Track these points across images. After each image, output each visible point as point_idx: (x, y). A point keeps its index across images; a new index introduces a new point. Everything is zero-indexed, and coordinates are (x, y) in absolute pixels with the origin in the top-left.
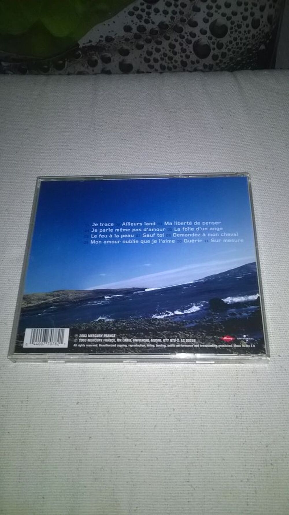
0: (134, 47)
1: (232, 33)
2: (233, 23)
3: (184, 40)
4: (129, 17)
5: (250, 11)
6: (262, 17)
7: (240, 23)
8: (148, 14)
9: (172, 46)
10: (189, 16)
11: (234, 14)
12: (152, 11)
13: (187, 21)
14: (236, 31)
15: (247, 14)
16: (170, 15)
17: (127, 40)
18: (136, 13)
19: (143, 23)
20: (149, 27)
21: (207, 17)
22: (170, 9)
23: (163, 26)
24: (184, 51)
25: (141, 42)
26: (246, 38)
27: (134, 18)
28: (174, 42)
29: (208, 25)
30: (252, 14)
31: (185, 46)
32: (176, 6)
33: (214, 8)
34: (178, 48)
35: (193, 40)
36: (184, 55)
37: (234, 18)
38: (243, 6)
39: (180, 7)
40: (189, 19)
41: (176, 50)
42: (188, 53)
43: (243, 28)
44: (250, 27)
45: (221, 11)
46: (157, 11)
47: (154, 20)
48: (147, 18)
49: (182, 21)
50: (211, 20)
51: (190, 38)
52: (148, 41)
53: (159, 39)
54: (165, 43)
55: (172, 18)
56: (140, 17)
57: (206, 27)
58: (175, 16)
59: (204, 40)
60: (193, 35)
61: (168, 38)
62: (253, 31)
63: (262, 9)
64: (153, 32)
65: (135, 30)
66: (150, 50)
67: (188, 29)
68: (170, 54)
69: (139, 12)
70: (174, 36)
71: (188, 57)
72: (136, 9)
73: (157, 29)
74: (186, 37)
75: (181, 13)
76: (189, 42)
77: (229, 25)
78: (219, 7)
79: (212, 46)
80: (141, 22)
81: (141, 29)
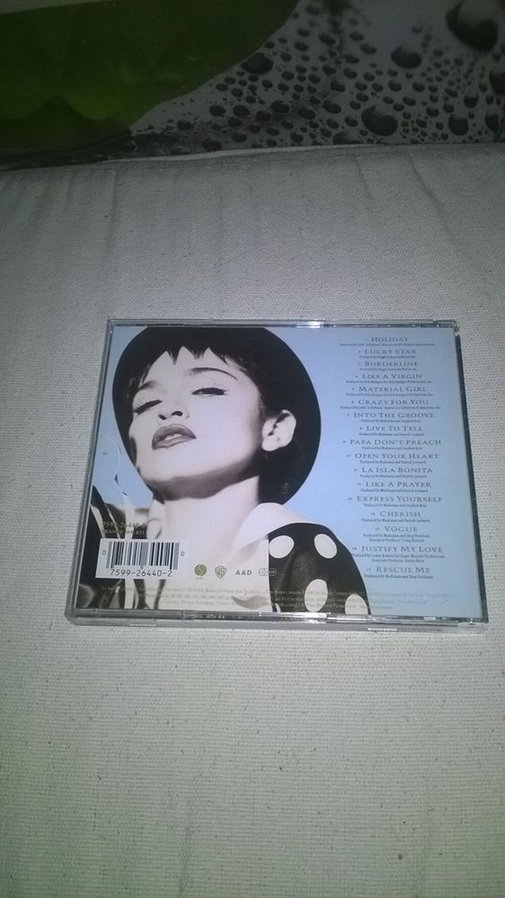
0: (229, 139)
1: (406, 131)
2: (407, 116)
3: (318, 130)
4: (218, 92)
5: (442, 101)
7: (422, 118)
8: (253, 89)
9: (297, 138)
10: (325, 95)
11: (409, 102)
12: (259, 84)
13: (322, 102)
15: (439, 106)
16: (292, 90)
17: (216, 128)
18: (231, 87)
19: (243, 103)
20: (255, 108)
21: (357, 101)
22: (291, 84)
23: (278, 107)
25: (241, 131)
27: (228, 94)
28: (299, 133)
29: (359, 112)
30: (448, 109)
32: (302, 79)
33: (370, 89)
35: (334, 132)
37: (409, 109)
38: (427, 92)
39: (308, 81)
40: (325, 100)
43: (431, 129)
44: (445, 130)
45: (382, 94)
46: (268, 85)
47: (263, 98)
49: (314, 101)
50: (365, 106)
51: (327, 127)
52: (255, 130)
53: (274, 127)
54: (285, 134)
55: (296, 97)
56: (238, 93)
57: (357, 115)
58: (301, 94)
59: (353, 134)
60: (335, 126)
61: (290, 126)
64: (261, 116)
65: (229, 112)
66: (258, 143)
67: (323, 114)
69: (236, 85)
70: (300, 123)
72: (232, 81)
73: (270, 112)
74: (321, 126)
75: (311, 90)
76: (326, 134)
77: (399, 117)
78: (378, 88)
81: (241, 111)
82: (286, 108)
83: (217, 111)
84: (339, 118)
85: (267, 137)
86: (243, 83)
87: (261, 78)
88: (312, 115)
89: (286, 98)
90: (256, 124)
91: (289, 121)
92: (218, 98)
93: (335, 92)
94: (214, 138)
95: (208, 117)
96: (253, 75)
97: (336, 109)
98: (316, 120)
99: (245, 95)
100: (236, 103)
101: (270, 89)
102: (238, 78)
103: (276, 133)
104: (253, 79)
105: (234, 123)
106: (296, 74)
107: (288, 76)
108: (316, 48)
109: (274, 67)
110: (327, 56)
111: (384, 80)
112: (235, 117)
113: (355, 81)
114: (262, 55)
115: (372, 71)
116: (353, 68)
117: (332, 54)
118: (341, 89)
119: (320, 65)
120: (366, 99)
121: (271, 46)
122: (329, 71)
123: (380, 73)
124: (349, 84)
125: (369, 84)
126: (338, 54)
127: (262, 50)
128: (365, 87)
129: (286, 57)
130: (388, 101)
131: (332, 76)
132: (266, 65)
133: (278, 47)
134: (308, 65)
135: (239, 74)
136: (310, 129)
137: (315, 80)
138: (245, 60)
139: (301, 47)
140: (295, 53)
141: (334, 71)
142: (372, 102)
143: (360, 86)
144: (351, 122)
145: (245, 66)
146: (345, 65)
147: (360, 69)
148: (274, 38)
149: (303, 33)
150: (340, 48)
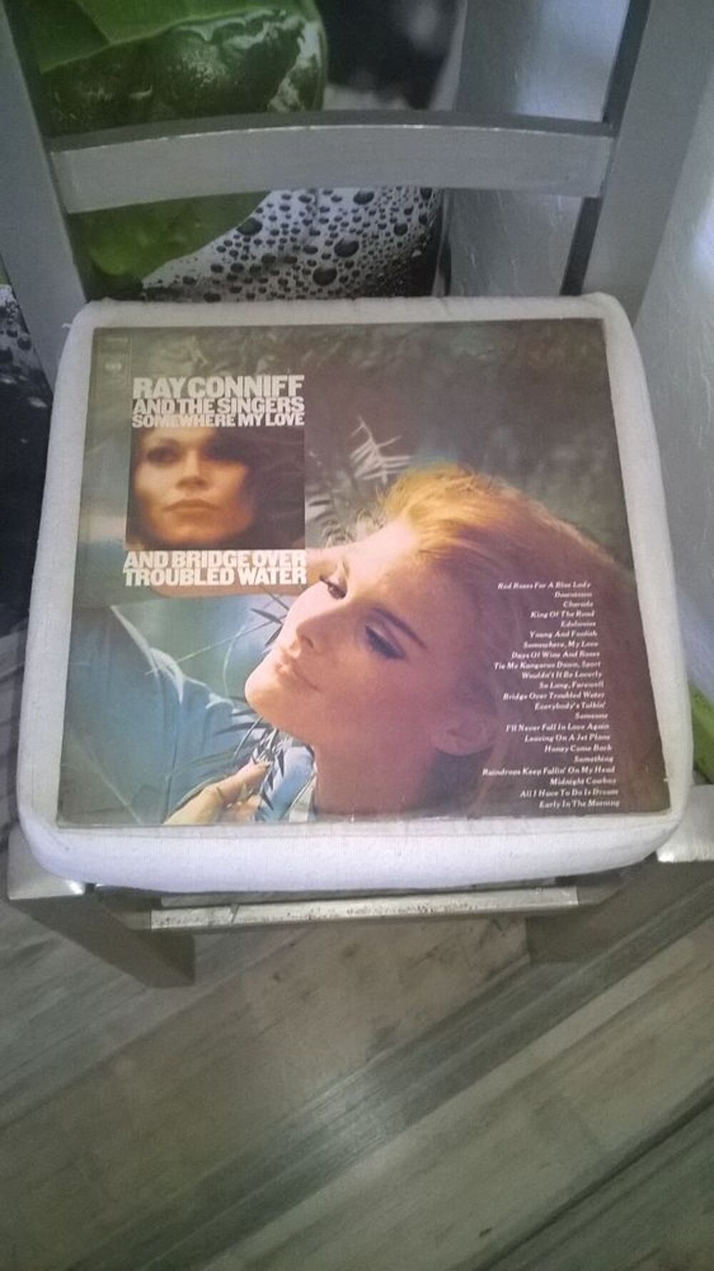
0: (227, 291)
1: (365, 246)
2: (365, 236)
3: (300, 271)
4: (218, 254)
5: (389, 217)
6: (409, 220)
7: (376, 233)
8: (247, 248)
9: (283, 283)
10: (303, 242)
11: (366, 225)
12: (251, 244)
13: (302, 248)
14: (371, 243)
15: (386, 221)
16: (278, 243)
17: (216, 282)
18: (229, 249)
19: (239, 261)
20: (248, 264)
21: (330, 240)
22: (277, 239)
23: (268, 260)
24: (299, 284)
25: (238, 284)
26: (389, 249)
27: (227, 255)
28: (285, 277)
29: (332, 247)
30: (393, 221)
31: (301, 279)
32: (285, 233)
33: (339, 228)
34: (292, 283)
35: (313, 269)
36: (300, 289)
37: (366, 230)
38: (378, 215)
39: (290, 234)
40: (305, 245)
41: (289, 285)
42: (306, 285)
43: (382, 238)
44: (393, 234)
45: (348, 229)
46: (258, 242)
47: (254, 255)
48: (245, 253)
49: (296, 249)
50: (336, 241)
51: (307, 267)
52: (248, 281)
53: (264, 276)
54: (273, 281)
55: (281, 248)
56: (234, 254)
57: (331, 250)
58: (285, 244)
59: (328, 265)
60: (312, 263)
61: (277, 273)
62: (397, 239)
63: (408, 212)
64: (254, 269)
65: (227, 269)
66: (251, 292)
67: (303, 258)
68: (281, 292)
69: (234, 247)
70: (284, 269)
71: (306, 289)
72: (228, 243)
73: (261, 264)
74: (302, 267)
75: (293, 240)
76: (306, 272)
77: (360, 239)
78: (345, 225)
79: (338, 268)
80: (236, 259)
81: (237, 268)
82: (274, 258)
83: (217, 268)
84: (317, 257)
85: (257, 284)
86: (238, 245)
87: (253, 239)
88: (295, 260)
89: (274, 250)
90: (249, 276)
91: (276, 269)
92: (218, 258)
93: (313, 237)
94: (214, 290)
95: (209, 274)
96: (247, 237)
97: (314, 250)
98: (298, 264)
99: (240, 255)
100: (233, 261)
101: (261, 246)
102: (234, 241)
103: (266, 280)
104: (247, 240)
105: (230, 278)
106: (281, 230)
107: (275, 233)
108: (297, 206)
109: (264, 228)
110: (306, 211)
111: (349, 218)
112: (232, 273)
113: (327, 225)
114: (253, 220)
115: (340, 214)
116: (326, 215)
117: (309, 209)
118: (318, 233)
119: (300, 219)
120: (336, 235)
121: (260, 211)
122: (307, 223)
123: (345, 214)
124: (324, 228)
125: (339, 224)
126: (314, 208)
127: (254, 215)
128: (335, 227)
129: (273, 219)
130: (352, 231)
131: (311, 225)
132: (257, 227)
133: (267, 212)
134: (291, 223)
135: (236, 237)
136: (293, 272)
137: (296, 231)
138: (240, 225)
139: (285, 208)
140: (280, 215)
141: (311, 222)
142: (341, 236)
143: (332, 228)
144: (326, 257)
145: (239, 230)
146: (319, 215)
147: (331, 216)
148: (263, 204)
149: (287, 197)
150: (316, 203)
